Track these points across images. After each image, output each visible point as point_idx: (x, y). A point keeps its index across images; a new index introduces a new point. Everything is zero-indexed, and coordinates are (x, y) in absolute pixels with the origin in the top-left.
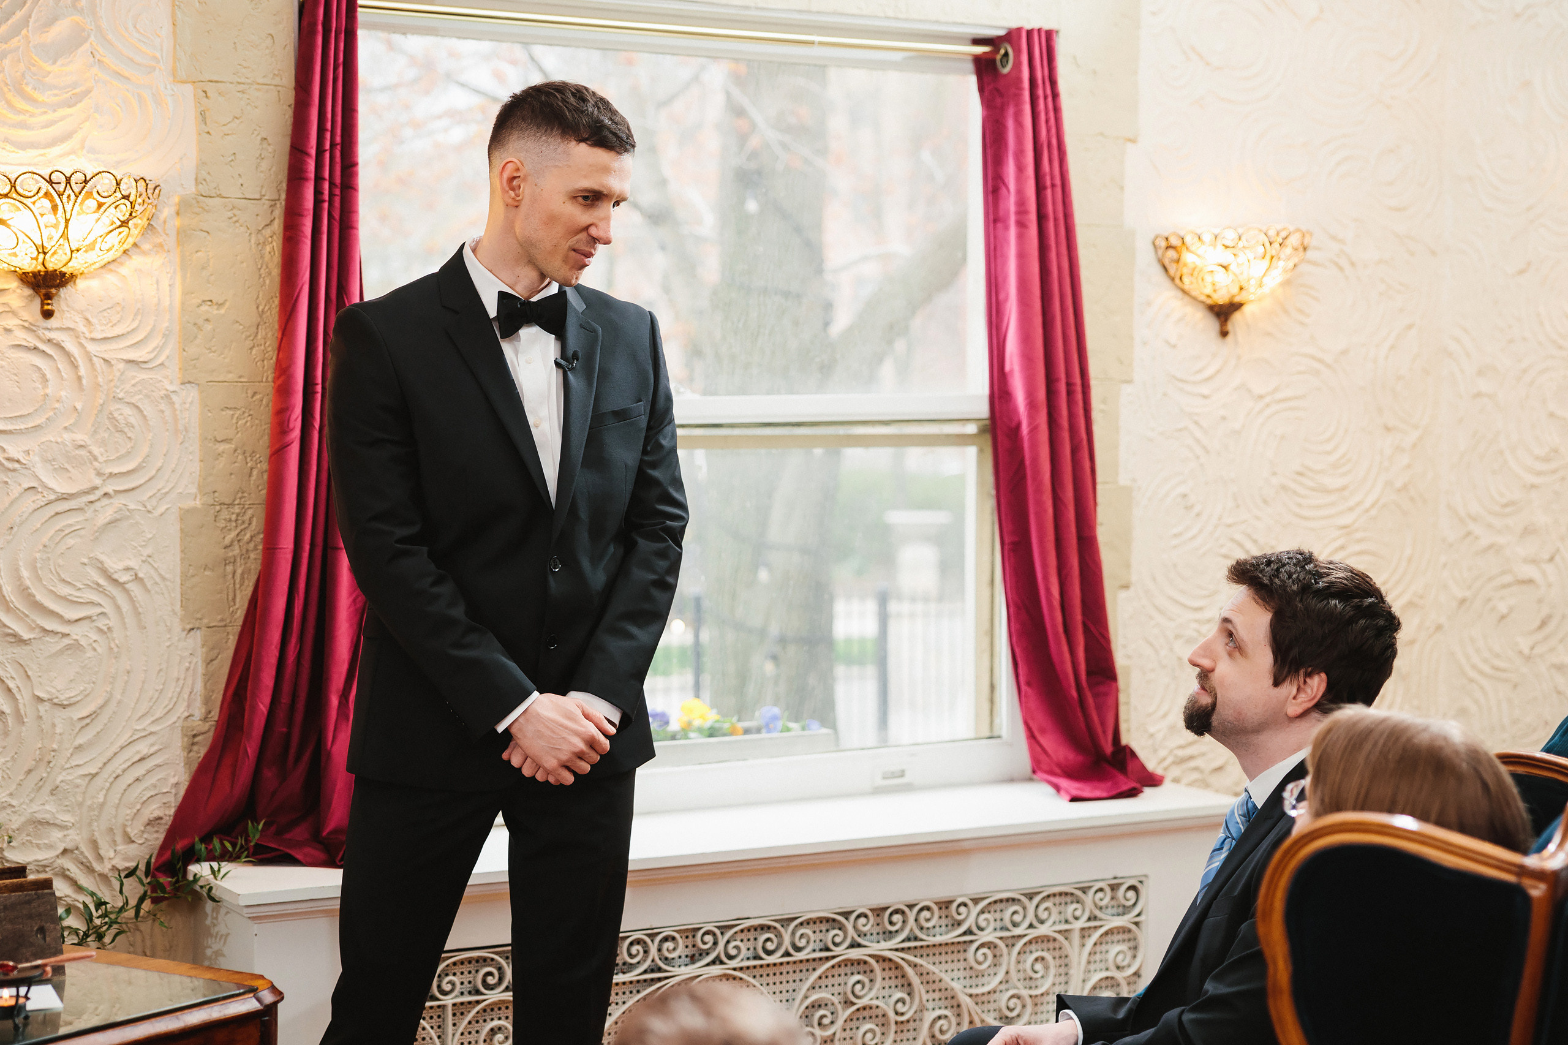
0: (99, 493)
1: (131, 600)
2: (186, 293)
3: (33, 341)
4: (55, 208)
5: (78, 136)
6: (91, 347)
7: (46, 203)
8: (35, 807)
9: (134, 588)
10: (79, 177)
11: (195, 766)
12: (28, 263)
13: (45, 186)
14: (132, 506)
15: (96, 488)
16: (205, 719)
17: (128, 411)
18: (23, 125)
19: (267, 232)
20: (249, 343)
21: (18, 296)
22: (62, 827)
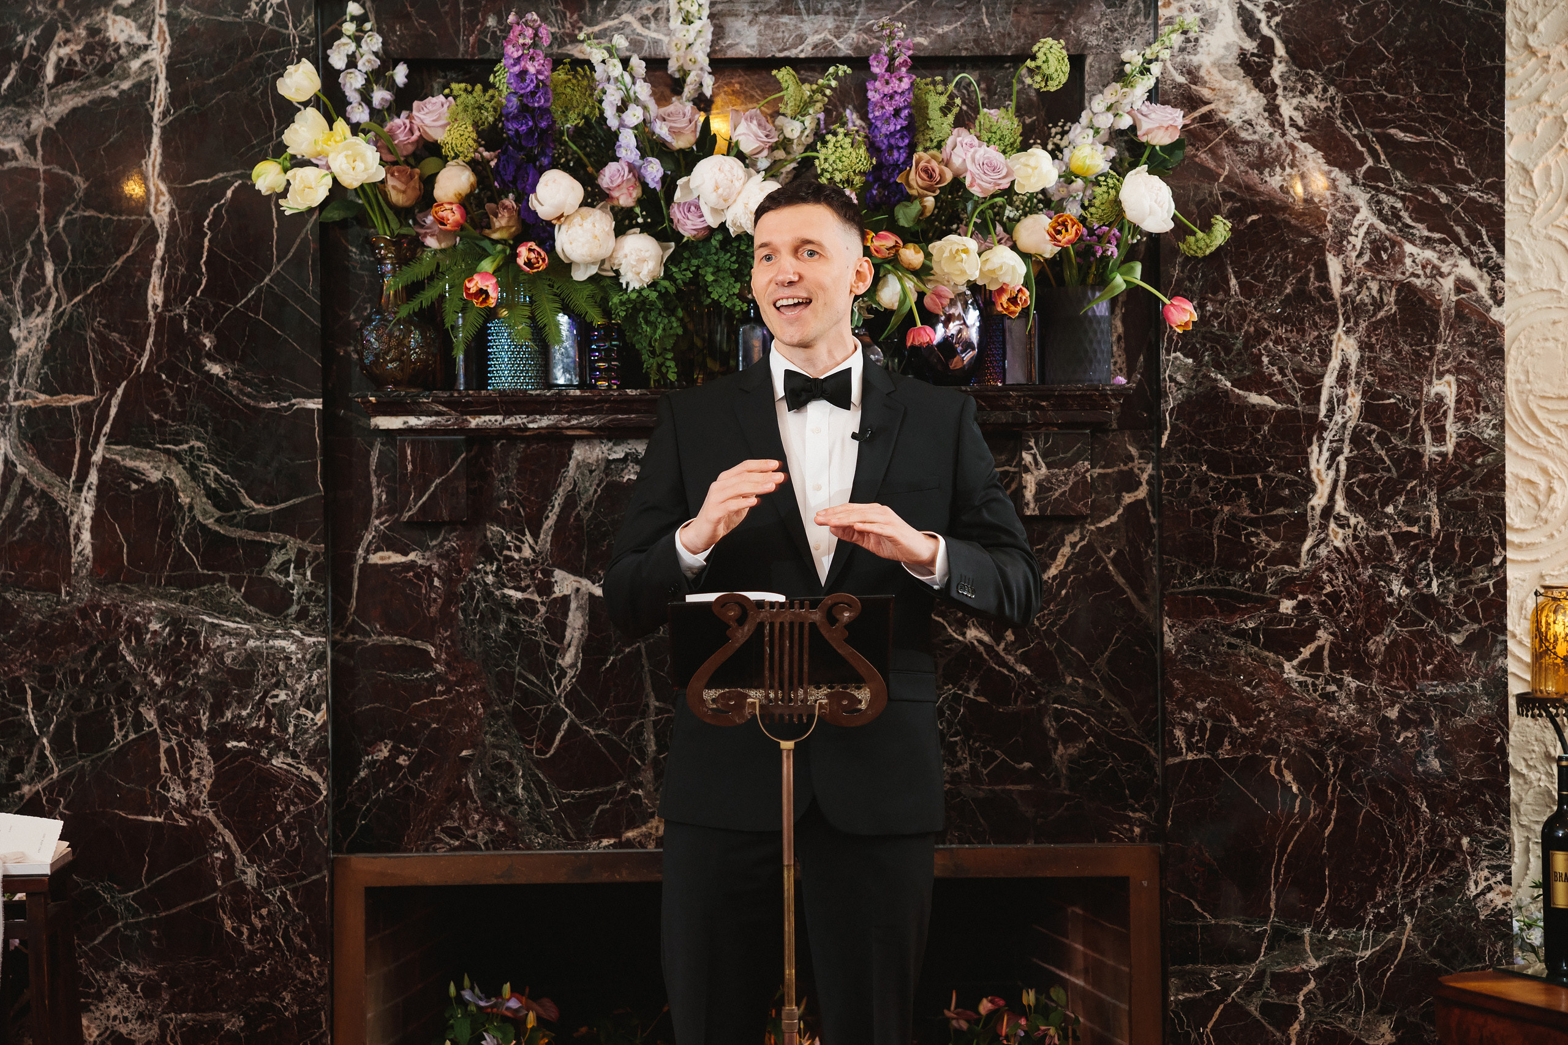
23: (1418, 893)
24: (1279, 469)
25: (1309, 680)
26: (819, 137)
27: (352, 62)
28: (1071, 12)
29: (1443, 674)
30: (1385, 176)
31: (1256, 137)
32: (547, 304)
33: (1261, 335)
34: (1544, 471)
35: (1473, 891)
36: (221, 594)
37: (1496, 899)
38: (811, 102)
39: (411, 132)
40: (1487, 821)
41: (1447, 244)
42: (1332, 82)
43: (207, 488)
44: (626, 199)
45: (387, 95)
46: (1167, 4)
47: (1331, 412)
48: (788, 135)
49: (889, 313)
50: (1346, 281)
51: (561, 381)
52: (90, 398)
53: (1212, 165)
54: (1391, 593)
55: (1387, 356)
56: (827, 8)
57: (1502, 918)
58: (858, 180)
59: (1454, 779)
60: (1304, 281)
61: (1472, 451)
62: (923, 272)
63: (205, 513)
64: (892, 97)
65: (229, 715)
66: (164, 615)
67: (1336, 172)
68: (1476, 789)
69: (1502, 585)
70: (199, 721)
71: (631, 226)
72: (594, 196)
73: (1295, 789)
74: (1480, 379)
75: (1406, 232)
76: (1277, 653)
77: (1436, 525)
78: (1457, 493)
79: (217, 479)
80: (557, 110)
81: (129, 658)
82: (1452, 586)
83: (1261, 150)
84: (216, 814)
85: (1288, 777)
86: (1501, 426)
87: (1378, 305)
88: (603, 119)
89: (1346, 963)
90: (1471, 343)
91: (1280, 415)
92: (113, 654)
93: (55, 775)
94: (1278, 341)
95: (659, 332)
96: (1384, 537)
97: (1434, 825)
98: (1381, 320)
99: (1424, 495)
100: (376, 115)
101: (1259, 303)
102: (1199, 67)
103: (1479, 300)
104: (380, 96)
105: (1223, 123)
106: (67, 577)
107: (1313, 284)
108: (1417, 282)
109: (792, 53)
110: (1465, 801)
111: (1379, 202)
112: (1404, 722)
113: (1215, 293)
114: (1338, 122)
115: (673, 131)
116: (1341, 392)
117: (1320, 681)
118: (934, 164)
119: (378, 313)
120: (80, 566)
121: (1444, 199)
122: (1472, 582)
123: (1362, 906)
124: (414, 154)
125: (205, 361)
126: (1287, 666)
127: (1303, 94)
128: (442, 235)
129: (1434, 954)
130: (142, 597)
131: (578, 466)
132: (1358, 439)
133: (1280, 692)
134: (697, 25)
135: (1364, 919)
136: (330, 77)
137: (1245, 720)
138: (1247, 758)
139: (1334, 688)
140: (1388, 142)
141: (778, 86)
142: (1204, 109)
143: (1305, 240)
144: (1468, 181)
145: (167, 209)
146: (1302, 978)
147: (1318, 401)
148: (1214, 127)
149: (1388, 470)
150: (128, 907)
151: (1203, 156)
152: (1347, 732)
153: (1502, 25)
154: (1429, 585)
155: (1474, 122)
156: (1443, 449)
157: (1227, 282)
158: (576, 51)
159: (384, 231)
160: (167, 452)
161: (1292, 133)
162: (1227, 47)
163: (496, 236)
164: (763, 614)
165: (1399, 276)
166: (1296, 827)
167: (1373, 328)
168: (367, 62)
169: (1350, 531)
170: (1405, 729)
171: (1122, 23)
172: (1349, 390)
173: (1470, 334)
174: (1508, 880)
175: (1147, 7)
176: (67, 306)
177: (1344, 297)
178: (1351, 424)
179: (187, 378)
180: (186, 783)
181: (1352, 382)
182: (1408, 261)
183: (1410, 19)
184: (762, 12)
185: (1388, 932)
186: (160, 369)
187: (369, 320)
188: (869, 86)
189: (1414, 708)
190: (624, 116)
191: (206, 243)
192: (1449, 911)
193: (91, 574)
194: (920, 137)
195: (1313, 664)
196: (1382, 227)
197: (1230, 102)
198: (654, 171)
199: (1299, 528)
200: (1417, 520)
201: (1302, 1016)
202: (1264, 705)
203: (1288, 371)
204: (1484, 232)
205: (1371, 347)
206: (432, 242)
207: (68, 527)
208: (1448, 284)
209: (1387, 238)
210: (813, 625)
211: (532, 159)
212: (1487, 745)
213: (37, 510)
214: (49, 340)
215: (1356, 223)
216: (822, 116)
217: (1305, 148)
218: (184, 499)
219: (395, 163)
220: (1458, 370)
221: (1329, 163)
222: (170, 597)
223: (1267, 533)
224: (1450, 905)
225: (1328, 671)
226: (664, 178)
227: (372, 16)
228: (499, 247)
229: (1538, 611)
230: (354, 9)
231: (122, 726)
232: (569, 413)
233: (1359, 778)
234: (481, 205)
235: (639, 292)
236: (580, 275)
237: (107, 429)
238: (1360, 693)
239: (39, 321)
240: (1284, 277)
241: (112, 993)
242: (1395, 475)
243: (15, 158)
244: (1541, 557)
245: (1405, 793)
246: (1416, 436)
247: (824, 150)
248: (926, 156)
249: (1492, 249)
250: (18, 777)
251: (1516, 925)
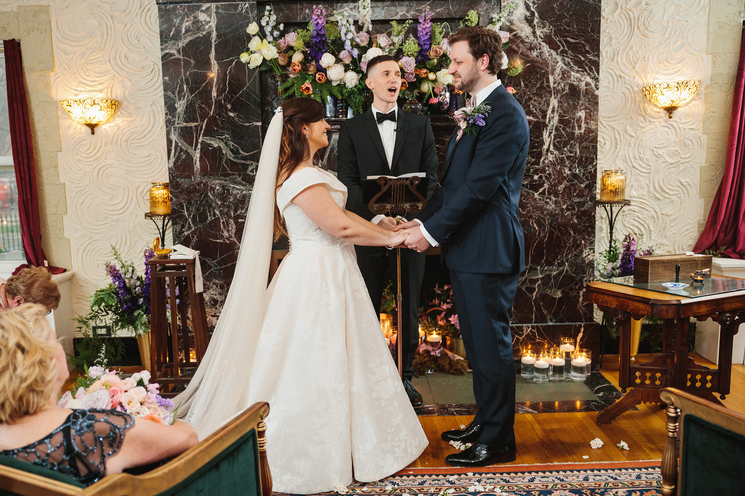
0: (680, 163)
1: (687, 190)
2: (706, 110)
3: (666, 124)
4: (678, 90)
5: (681, 71)
6: (681, 125)
7: (676, 89)
8: (661, 240)
9: (688, 187)
10: (686, 81)
11: (701, 233)
12: (668, 104)
13: (677, 85)
14: (688, 166)
15: (679, 161)
16: (704, 220)
17: (689, 141)
18: (667, 70)
19: (729, 92)
20: (722, 122)
21: (663, 113)
22: (667, 246)
23: (570, 256)
24: (535, 138)
25: (542, 198)
26: (403, 42)
27: (268, 23)
28: (475, 5)
29: (578, 196)
30: (566, 52)
31: (529, 41)
32: (325, 92)
33: (530, 99)
34: (604, 138)
35: (584, 255)
36: (235, 178)
37: (591, 257)
38: (401, 31)
39: (285, 43)
40: (589, 236)
41: (583, 72)
42: (551, 25)
43: (230, 148)
44: (347, 61)
45: (278, 33)
46: (504, 2)
47: (550, 121)
48: (394, 41)
49: (425, 94)
50: (554, 83)
51: (329, 115)
52: (197, 124)
53: (516, 49)
54: (565, 173)
55: (566, 105)
56: (404, 5)
57: (592, 263)
58: (415, 54)
59: (581, 225)
60: (542, 83)
61: (589, 132)
62: (435, 81)
63: (230, 155)
64: (425, 29)
65: (239, 212)
66: (220, 184)
67: (552, 51)
68: (587, 227)
69: (595, 170)
70: (231, 214)
71: (349, 69)
72: (338, 61)
73: (537, 229)
74: (592, 111)
75: (571, 68)
76: (533, 191)
77: (578, 153)
78: (584, 144)
79: (233, 146)
80: (327, 35)
81: (211, 197)
82: (582, 171)
83: (531, 45)
84: (237, 240)
85: (535, 225)
86: (597, 125)
87: (563, 90)
88: (340, 38)
89: (549, 276)
90: (589, 101)
91: (535, 122)
92: (207, 196)
93: (193, 229)
94: (535, 101)
95: (358, 100)
96: (563, 157)
97: (575, 238)
98: (564, 95)
99: (575, 145)
100: (275, 39)
101: (530, 90)
102: (513, 20)
103: (592, 88)
104: (276, 33)
105: (520, 37)
106: (193, 174)
107: (545, 84)
108: (575, 83)
109: (394, 18)
110: (584, 231)
111: (564, 60)
112: (568, 209)
113: (517, 87)
114: (553, 36)
115: (362, 41)
116: (552, 115)
117: (545, 198)
118: (438, 49)
119: (277, 97)
120: (197, 171)
121: (583, 59)
122: (588, 170)
123: (554, 260)
124: (286, 50)
125: (228, 112)
126: (536, 194)
127: (543, 28)
128: (294, 74)
129: (573, 273)
130: (214, 180)
131: (334, 140)
132: (557, 129)
133: (534, 201)
134: (367, 9)
135: (554, 264)
136: (261, 28)
137: (523, 209)
138: (524, 220)
139: (548, 200)
140: (567, 42)
141: (391, 26)
142: (514, 33)
143: (543, 71)
144: (590, 53)
145: (217, 69)
146: (537, 280)
147: (546, 118)
148: (517, 38)
149: (565, 138)
150: (214, 265)
151: (514, 47)
152: (552, 213)
153: (600, 7)
154: (576, 171)
155: (592, 36)
156: (581, 132)
157: (520, 83)
158: (332, 19)
159: (278, 72)
160: (219, 138)
161: (540, 40)
162: (521, 14)
163: (310, 73)
164: (392, 182)
165: (569, 82)
166: (537, 239)
167: (562, 96)
168: (272, 23)
169: (554, 156)
170: (568, 211)
171: (490, 8)
172: (555, 115)
173: (589, 98)
174: (594, 252)
175: (498, 3)
176: (190, 98)
177: (554, 88)
178: (555, 125)
179: (224, 117)
180: (228, 231)
181: (556, 112)
182: (572, 77)
183: (574, 5)
184: (386, 6)
185: (561, 266)
186: (216, 115)
187: (274, 99)
188: (419, 26)
189: (570, 205)
190: (347, 36)
191: (228, 78)
192: (578, 261)
193: (200, 173)
194: (433, 41)
195: (543, 193)
196: (565, 67)
197: (522, 31)
198: (356, 52)
199: (539, 155)
200: (573, 152)
201: (537, 290)
202: (529, 205)
203: (538, 110)
204: (594, 68)
205: (561, 102)
206: (292, 76)
207: (193, 160)
208: (583, 84)
209: (566, 70)
210: (406, 185)
211: (320, 50)
212: (590, 215)
213: (184, 156)
214: (186, 107)
215: (557, 66)
216: (403, 36)
217: (543, 44)
218: (224, 152)
219: (281, 53)
220: (586, 108)
221: (550, 48)
222: (222, 180)
223: (531, 156)
224: (578, 259)
225: (547, 195)
226: (358, 55)
227: (273, 10)
228: (311, 77)
229: (603, 178)
230: (268, 8)
231: (210, 216)
232: (332, 125)
233: (555, 225)
234: (305, 65)
235: (352, 89)
236: (334, 84)
237: (202, 132)
238: (556, 201)
239: (183, 102)
240: (537, 82)
241: (211, 287)
242: (567, 139)
243: (175, 55)
244: (602, 162)
245: (566, 229)
246: (573, 128)
247: (405, 45)
248: (435, 47)
249: (596, 73)
250: (183, 230)
251: (595, 264)
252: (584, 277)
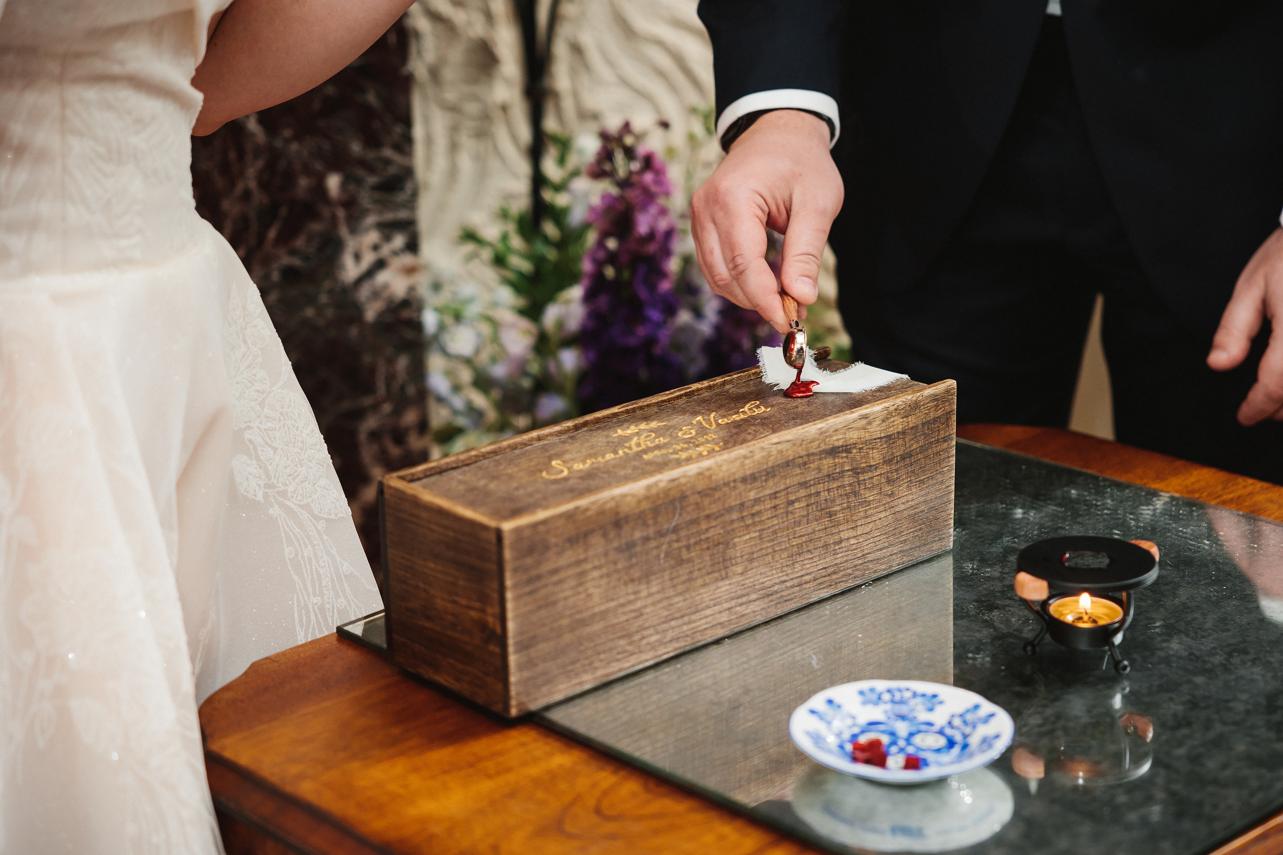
35: (351, 270)
37: (394, 281)
40: (372, 141)
57: (406, 314)
97: (273, 157)
174: (412, 246)
192: (310, 312)
224: (312, 300)
251: (430, 320)
252: (359, 414)
